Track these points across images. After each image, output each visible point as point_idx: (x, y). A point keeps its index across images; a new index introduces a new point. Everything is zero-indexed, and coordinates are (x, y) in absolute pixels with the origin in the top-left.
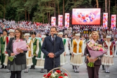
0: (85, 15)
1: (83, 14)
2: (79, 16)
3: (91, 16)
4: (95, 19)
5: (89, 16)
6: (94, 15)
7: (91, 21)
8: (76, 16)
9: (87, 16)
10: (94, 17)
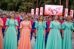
0: (53, 9)
1: (52, 9)
2: (49, 10)
3: (57, 10)
4: (59, 12)
5: (56, 10)
6: (58, 10)
7: (57, 13)
8: (47, 10)
9: (54, 10)
10: (58, 11)
